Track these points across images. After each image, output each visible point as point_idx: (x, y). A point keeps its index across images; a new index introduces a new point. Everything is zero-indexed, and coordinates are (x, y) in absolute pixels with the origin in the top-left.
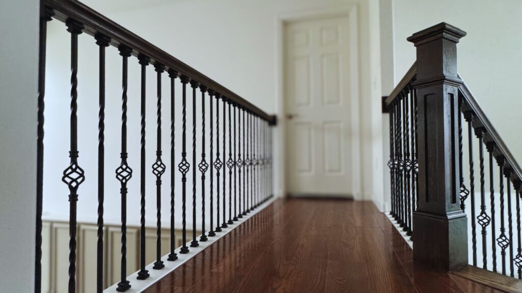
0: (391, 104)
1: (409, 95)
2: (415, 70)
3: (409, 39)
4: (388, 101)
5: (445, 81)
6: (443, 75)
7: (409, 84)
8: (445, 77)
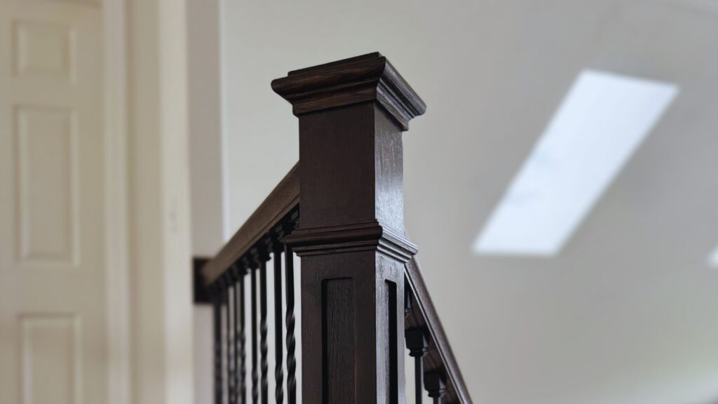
0: (217, 282)
1: (270, 266)
2: (296, 191)
3: (278, 86)
4: (212, 274)
5: (381, 242)
6: (376, 222)
7: (272, 234)
8: (380, 228)
